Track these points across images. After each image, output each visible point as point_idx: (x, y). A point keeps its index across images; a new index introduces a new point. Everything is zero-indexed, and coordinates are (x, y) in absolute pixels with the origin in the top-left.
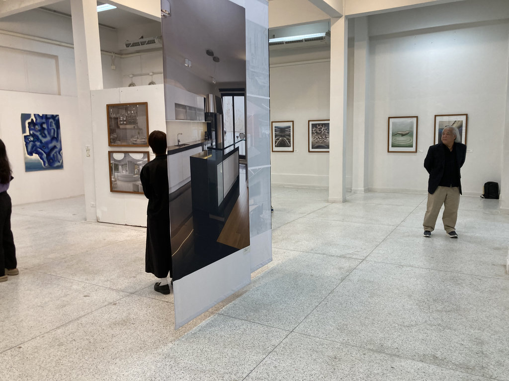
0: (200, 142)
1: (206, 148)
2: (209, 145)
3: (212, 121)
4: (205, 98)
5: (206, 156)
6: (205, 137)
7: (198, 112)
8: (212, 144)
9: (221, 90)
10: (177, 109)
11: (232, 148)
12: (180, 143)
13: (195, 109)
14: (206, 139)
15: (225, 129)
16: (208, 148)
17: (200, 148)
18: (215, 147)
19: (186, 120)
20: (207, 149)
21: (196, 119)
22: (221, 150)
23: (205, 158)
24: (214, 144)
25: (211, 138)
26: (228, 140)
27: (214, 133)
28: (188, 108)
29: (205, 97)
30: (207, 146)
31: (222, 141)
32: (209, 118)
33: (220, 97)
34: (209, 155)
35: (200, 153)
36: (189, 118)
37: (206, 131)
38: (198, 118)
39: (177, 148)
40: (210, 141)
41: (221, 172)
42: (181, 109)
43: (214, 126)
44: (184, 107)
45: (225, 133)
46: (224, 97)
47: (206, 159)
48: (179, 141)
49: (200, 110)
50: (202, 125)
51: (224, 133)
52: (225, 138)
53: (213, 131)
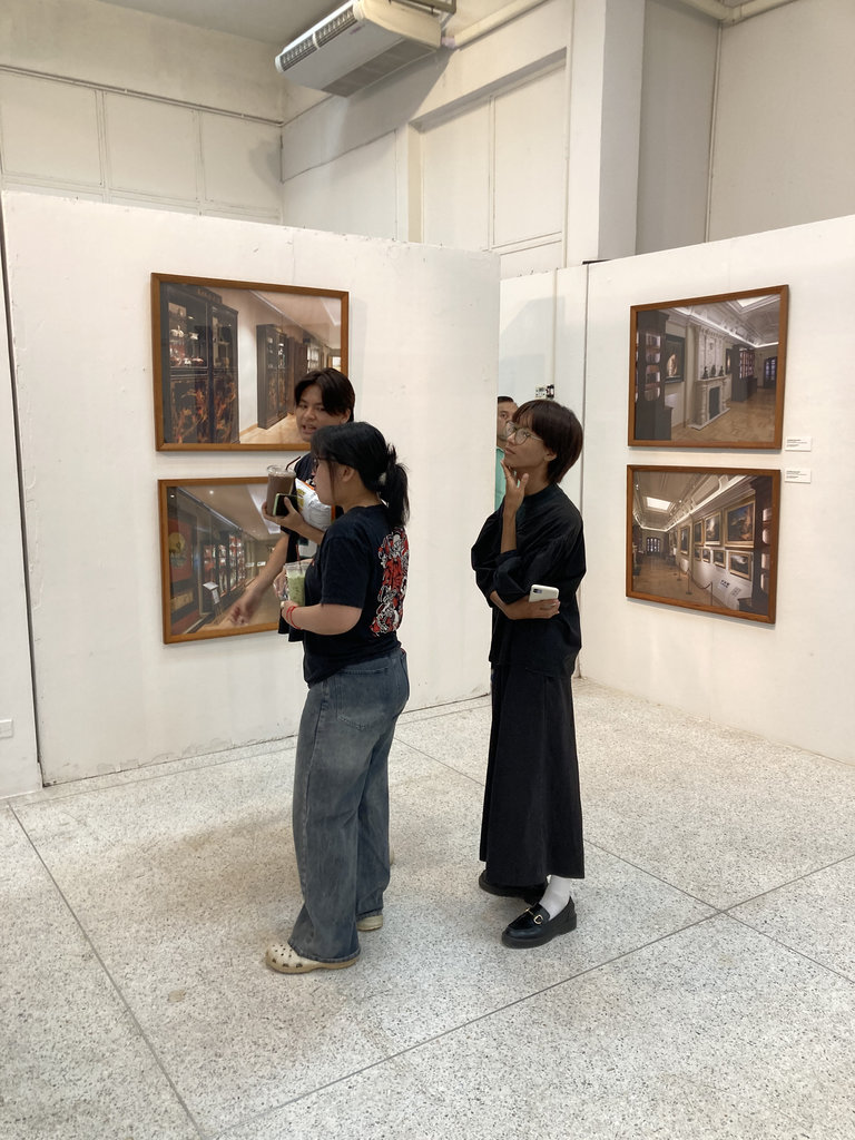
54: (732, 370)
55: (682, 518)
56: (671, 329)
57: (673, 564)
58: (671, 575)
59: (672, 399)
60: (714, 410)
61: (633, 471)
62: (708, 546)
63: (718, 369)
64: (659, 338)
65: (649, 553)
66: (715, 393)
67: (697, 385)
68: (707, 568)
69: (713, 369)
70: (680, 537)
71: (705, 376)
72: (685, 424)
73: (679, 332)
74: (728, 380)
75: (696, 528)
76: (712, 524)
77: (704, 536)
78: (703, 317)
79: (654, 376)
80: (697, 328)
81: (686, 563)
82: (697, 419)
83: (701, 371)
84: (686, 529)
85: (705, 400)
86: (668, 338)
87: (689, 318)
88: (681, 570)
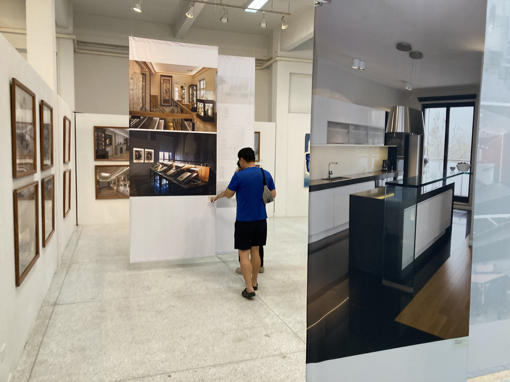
0: (370, 175)
1: (382, 183)
2: (390, 180)
3: (400, 144)
4: (387, 113)
5: (383, 194)
6: (383, 167)
7: (371, 133)
8: (395, 178)
9: (421, 99)
10: (331, 129)
11: (439, 185)
12: (332, 176)
13: (366, 128)
14: (383, 171)
15: (425, 157)
16: (387, 183)
17: (372, 183)
18: (401, 183)
19: (348, 143)
20: (384, 185)
21: (367, 143)
22: (414, 186)
23: (381, 198)
24: (400, 177)
25: (395, 169)
26: (432, 173)
27: (401, 164)
28: (351, 128)
29: (389, 110)
30: (385, 181)
31: (417, 174)
32: (393, 140)
33: (420, 109)
34: (388, 193)
35: (369, 191)
36: (352, 141)
37: (386, 158)
38: (370, 141)
39: (326, 182)
40: (392, 174)
41: (413, 219)
42: (339, 130)
43: (403, 152)
44: (345, 126)
45: (426, 162)
46: (427, 110)
47: (383, 200)
48: (330, 173)
49: (376, 129)
50: (378, 151)
51: (422, 162)
52: (424, 169)
53: (400, 158)
54: (126, 143)
55: (114, 177)
56: (107, 133)
57: (111, 188)
58: (111, 191)
59: (108, 149)
60: (121, 152)
61: (97, 167)
62: (122, 183)
63: (122, 143)
64: (103, 135)
65: (103, 187)
66: (121, 149)
67: (116, 146)
68: (122, 188)
69: (121, 143)
70: (113, 182)
71: (118, 144)
72: (113, 155)
73: (110, 134)
74: (125, 146)
75: (118, 179)
76: (123, 178)
77: (120, 181)
78: (117, 131)
79: (101, 144)
80: (115, 134)
81: (115, 188)
82: (116, 154)
83: (117, 143)
84: (115, 180)
85: (119, 150)
86: (106, 135)
87: (112, 131)
88: (113, 189)
